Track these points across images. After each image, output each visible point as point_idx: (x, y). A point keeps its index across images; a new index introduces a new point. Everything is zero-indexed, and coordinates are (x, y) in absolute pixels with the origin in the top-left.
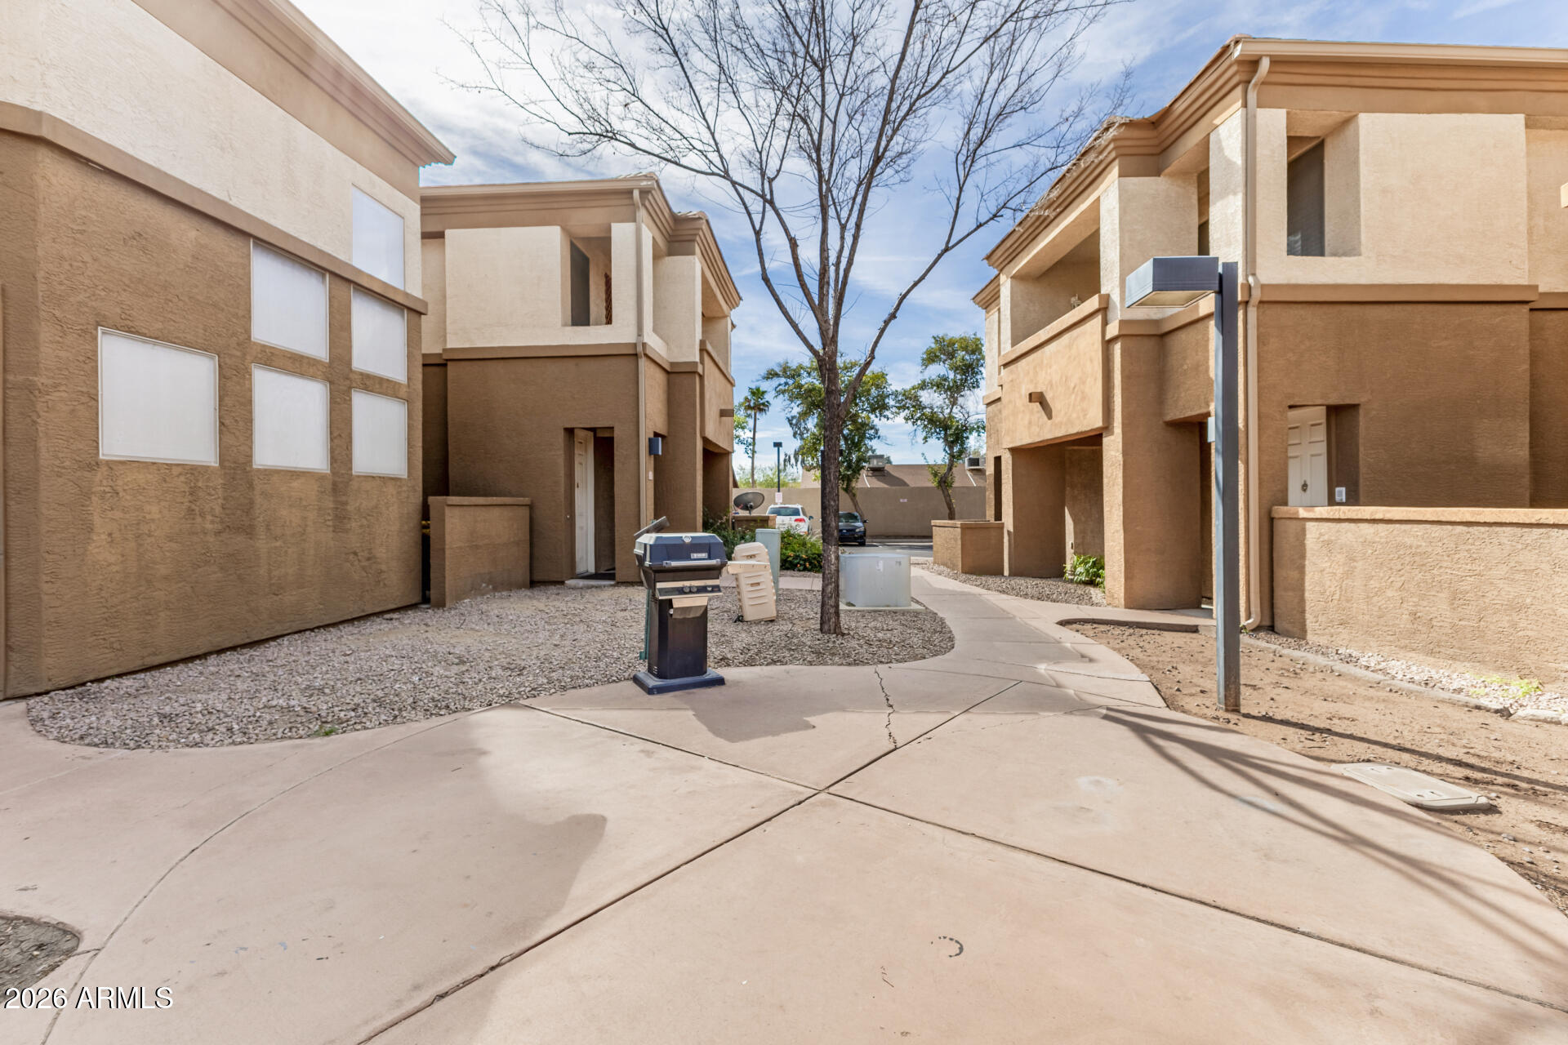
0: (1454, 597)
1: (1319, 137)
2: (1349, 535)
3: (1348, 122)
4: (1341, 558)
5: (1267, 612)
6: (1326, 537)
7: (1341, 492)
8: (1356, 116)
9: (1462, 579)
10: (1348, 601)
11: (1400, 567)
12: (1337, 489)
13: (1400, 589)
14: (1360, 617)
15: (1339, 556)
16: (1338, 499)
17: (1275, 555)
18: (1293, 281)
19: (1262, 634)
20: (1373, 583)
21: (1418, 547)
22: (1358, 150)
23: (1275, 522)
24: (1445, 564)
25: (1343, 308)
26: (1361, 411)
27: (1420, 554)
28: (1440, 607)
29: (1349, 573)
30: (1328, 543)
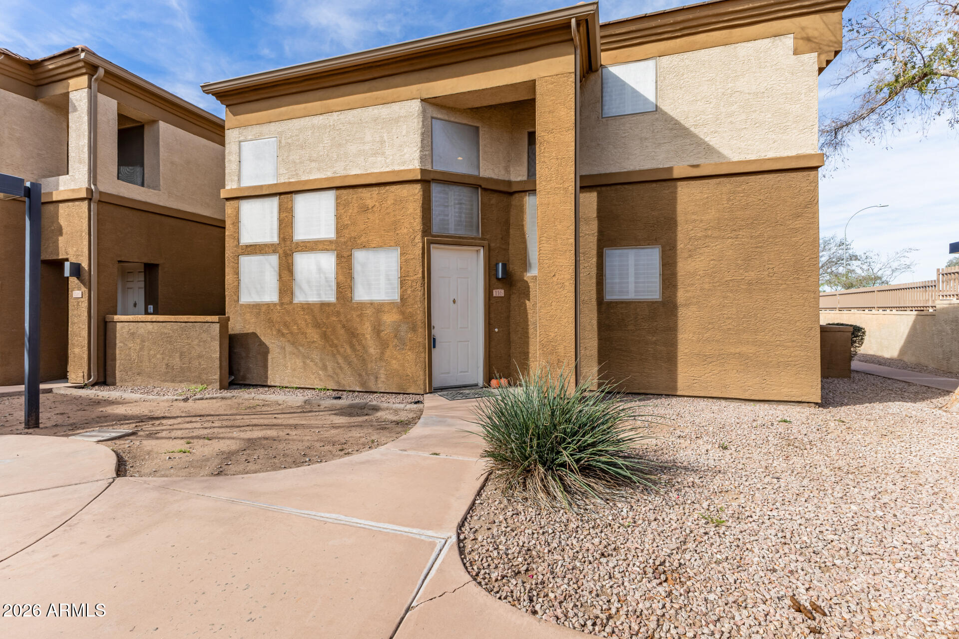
0: (182, 355)
1: (141, 122)
2: (142, 329)
3: (154, 122)
4: (138, 341)
5: (102, 374)
6: (132, 331)
7: (150, 308)
8: (158, 121)
9: (184, 346)
10: (141, 362)
11: (162, 343)
12: (149, 306)
13: (162, 354)
14: (146, 369)
15: (138, 340)
16: (149, 311)
17: (107, 342)
18: (121, 195)
19: (97, 387)
20: (152, 353)
21: (169, 333)
22: (159, 138)
23: (108, 324)
24: (178, 341)
25: (150, 215)
26: (160, 268)
27: (170, 337)
28: (176, 361)
29: (141, 349)
30: (133, 334)
